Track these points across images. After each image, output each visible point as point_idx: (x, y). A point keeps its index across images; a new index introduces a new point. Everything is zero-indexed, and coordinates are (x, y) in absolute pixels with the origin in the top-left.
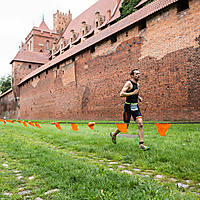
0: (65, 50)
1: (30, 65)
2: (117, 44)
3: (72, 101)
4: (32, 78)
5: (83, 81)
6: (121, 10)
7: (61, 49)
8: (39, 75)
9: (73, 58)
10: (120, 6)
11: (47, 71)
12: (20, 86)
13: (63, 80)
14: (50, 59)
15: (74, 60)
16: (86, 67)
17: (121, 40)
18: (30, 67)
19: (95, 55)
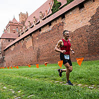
0: (26, 31)
1: (9, 40)
2: (52, 26)
3: (32, 56)
4: (11, 46)
5: (37, 46)
6: (52, 10)
7: (24, 31)
8: (14, 44)
9: (30, 34)
10: (52, 8)
11: (18, 42)
12: (5, 50)
13: (27, 46)
14: (19, 36)
15: (31, 36)
16: (37, 38)
17: (53, 24)
18: (9, 41)
19: (41, 32)
